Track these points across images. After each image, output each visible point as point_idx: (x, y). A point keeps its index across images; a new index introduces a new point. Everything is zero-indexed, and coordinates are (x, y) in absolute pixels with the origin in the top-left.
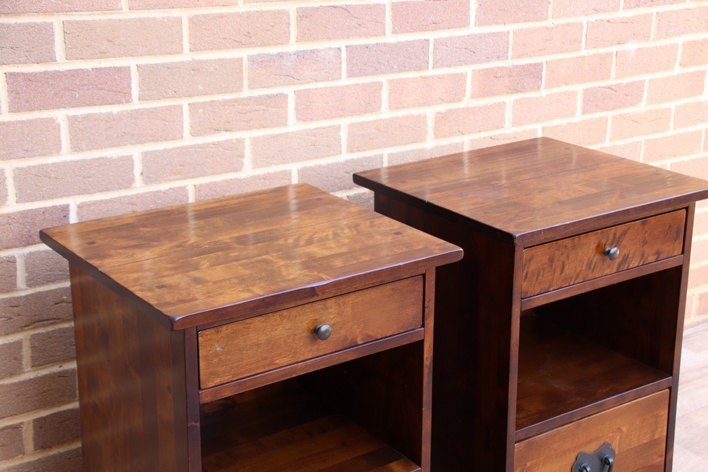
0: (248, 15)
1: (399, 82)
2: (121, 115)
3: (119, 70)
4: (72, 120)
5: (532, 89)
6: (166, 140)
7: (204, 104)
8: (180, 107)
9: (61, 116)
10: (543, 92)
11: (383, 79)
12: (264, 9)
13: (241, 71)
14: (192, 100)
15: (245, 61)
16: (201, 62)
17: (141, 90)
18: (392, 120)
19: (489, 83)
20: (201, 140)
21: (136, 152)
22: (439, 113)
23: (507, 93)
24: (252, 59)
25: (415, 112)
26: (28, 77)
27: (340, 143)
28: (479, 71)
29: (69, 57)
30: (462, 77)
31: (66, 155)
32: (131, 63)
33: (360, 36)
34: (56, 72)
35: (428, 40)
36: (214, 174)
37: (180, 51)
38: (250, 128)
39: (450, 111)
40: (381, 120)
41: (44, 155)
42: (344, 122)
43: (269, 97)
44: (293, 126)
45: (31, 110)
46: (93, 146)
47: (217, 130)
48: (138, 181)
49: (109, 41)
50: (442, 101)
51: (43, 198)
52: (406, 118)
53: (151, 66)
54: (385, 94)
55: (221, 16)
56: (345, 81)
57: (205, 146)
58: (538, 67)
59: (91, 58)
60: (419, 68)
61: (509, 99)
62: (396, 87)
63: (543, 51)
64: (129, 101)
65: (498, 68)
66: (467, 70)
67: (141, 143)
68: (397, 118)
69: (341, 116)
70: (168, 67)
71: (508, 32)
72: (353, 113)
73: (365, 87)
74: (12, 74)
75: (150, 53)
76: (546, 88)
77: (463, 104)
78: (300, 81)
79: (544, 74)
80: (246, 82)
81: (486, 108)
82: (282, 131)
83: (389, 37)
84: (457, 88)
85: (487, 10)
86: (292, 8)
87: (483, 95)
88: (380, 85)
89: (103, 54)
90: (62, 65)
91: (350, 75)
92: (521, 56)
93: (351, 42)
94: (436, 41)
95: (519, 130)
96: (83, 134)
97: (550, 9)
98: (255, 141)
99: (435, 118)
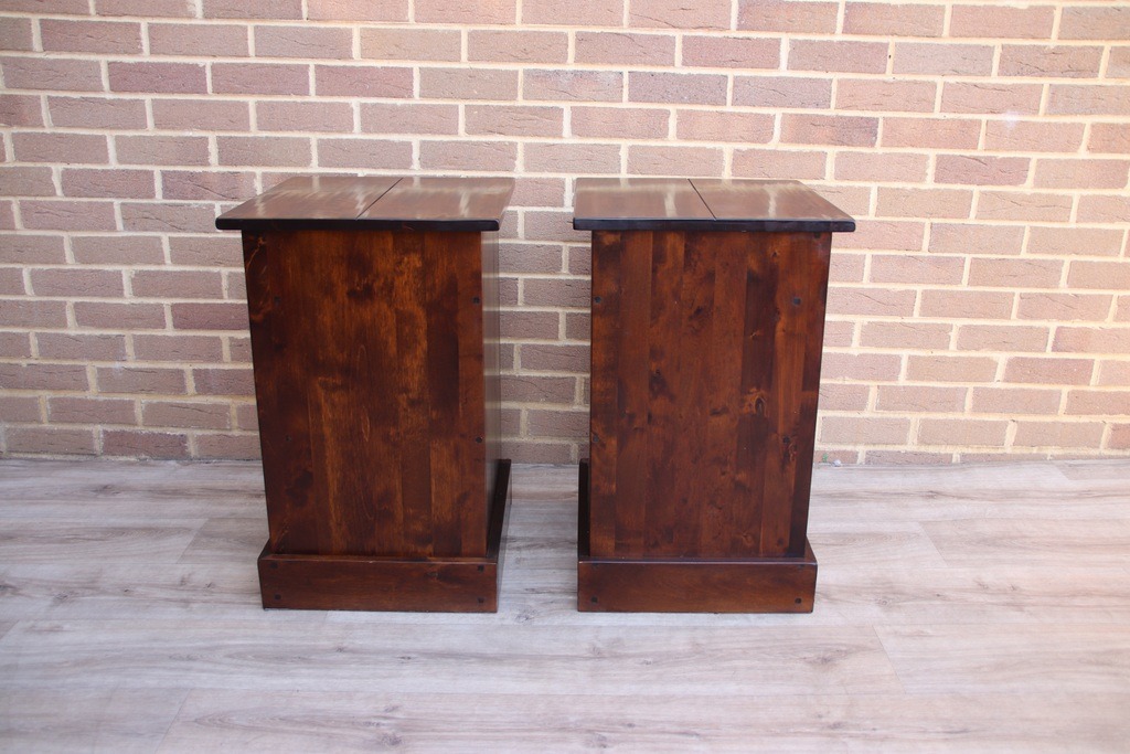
0: (525, 34)
1: (690, 113)
2: (403, 108)
3: (403, 70)
4: (364, 107)
5: (861, 144)
6: (442, 133)
7: (479, 108)
8: (457, 107)
9: (355, 102)
10: (879, 149)
11: (672, 108)
12: (542, 30)
13: (516, 83)
14: (468, 102)
15: (521, 76)
16: (477, 70)
17: (422, 88)
18: (679, 148)
19: (801, 130)
20: (475, 138)
21: (415, 140)
22: (738, 150)
23: (828, 143)
24: (527, 73)
25: (709, 145)
26: (330, 69)
27: (619, 162)
28: (791, 115)
29: (364, 56)
30: (770, 119)
31: (357, 134)
32: (415, 66)
33: (645, 64)
34: (353, 67)
35: (726, 77)
36: (485, 170)
37: (458, 60)
38: (523, 135)
39: (753, 151)
40: (667, 147)
41: (340, 132)
42: (625, 144)
43: (544, 109)
44: (568, 138)
45: (331, 94)
46: (380, 130)
47: (491, 132)
48: (416, 165)
49: (397, 46)
50: (742, 139)
51: (338, 166)
52: (698, 150)
53: (432, 69)
54: (672, 123)
55: (499, 33)
56: (626, 104)
57: (478, 144)
58: (872, 122)
59: (381, 58)
60: (715, 103)
61: (832, 151)
62: (684, 118)
63: (878, 106)
64: (411, 96)
65: (817, 116)
66: (777, 113)
67: (419, 133)
68: (686, 148)
69: (621, 137)
70: (447, 72)
71: (831, 80)
72: (635, 136)
73: (649, 112)
74: (319, 66)
75: (431, 59)
76: (883, 146)
77: (770, 146)
78: (577, 98)
79: (880, 130)
80: (520, 92)
81: (800, 154)
82: (557, 141)
83: (679, 69)
84: (761, 129)
85: (802, 54)
86: (571, 32)
87: (796, 140)
88: (667, 113)
89: (391, 56)
90: (357, 61)
91: (632, 99)
92: (848, 107)
93: (634, 69)
94: (736, 78)
95: (845, 184)
96: (372, 119)
97: (890, 63)
98: (528, 147)
99: (734, 154)
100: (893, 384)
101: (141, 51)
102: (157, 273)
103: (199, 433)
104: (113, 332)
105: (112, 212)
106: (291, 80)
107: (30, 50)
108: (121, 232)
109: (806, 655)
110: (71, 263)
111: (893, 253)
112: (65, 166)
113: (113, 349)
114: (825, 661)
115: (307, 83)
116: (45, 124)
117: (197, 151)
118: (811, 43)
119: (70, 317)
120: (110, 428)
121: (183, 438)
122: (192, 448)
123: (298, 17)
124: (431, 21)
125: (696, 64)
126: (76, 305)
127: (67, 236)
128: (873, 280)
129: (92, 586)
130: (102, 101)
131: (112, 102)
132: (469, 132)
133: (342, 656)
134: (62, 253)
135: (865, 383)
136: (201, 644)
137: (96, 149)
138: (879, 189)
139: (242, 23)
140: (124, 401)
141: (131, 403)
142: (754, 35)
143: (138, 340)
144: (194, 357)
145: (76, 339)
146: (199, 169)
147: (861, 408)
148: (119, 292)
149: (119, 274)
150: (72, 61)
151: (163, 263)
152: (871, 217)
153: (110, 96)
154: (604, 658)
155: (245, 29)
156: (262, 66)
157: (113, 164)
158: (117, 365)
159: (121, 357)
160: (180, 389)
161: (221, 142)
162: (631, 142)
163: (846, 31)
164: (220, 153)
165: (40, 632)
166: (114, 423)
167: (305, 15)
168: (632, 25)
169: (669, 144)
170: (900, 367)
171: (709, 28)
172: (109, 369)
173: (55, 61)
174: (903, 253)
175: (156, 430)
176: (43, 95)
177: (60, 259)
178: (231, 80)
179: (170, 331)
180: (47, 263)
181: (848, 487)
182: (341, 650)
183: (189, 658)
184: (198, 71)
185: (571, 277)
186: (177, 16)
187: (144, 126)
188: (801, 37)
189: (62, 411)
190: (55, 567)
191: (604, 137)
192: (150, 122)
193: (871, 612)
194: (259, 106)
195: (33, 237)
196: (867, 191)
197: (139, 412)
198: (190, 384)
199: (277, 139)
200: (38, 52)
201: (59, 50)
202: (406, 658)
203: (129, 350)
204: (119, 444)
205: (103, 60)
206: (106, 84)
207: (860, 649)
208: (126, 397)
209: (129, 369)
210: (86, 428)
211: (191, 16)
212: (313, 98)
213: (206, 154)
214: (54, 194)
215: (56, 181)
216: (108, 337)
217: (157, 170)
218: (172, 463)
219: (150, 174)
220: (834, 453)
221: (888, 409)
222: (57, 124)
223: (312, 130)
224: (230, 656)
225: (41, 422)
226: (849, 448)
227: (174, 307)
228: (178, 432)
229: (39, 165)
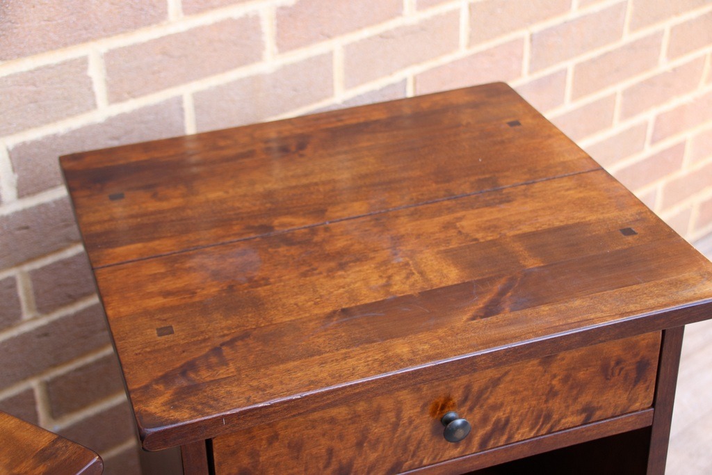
18: (192, 33)
27: (90, 89)
40: (170, 36)
42: (94, 52)
52: (220, 25)
68: (201, 28)
69: (85, 41)
72: (109, 32)
99: (278, 17)
162: (103, 46)
185: (44, 321)
196: (456, 14)
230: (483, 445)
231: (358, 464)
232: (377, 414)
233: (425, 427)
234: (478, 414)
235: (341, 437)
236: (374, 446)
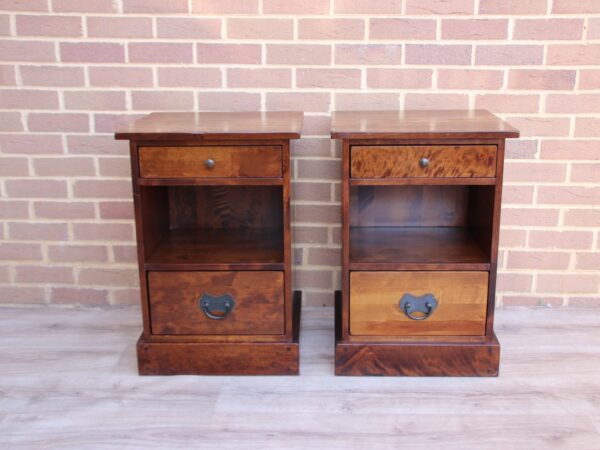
0: (336, 21)
1: (447, 71)
2: (256, 71)
3: (256, 46)
4: (229, 70)
5: (565, 89)
6: (281, 87)
7: (305, 70)
8: (290, 70)
9: (223, 67)
10: (576, 91)
11: (434, 68)
12: (348, 17)
13: (330, 53)
14: (298, 67)
15: (333, 49)
16: (305, 46)
17: (267, 58)
18: (440, 95)
19: (523, 80)
20: (303, 90)
21: (263, 92)
22: (479, 95)
23: (541, 89)
24: (338, 46)
25: (460, 92)
26: (207, 46)
28: (515, 70)
29: (229, 37)
30: (501, 74)
31: (224, 88)
32: (263, 43)
33: (416, 38)
34: (221, 44)
35: (471, 46)
37: (292, 38)
38: (335, 88)
39: (488, 96)
40: (431, 94)
41: (213, 87)
42: (402, 93)
43: (348, 70)
44: (365, 89)
45: (208, 62)
46: (240, 85)
47: (314, 86)
48: (263, 108)
49: (251, 30)
50: (482, 87)
51: (211, 109)
52: (452, 95)
53: (274, 45)
54: (435, 77)
55: (319, 20)
56: (403, 66)
57: (305, 94)
58: (573, 73)
59: (241, 38)
60: (464, 64)
61: (543, 94)
62: (443, 75)
63: (576, 62)
64: (260, 63)
65: (533, 70)
66: (506, 69)
67: (266, 87)
68: (444, 94)
69: (400, 88)
70: (284, 46)
71: (543, 46)
72: (410, 87)
73: (418, 71)
74: (200, 44)
75: (274, 38)
76: (580, 89)
77: (501, 92)
78: (370, 63)
79: (577, 79)
80: (333, 60)
81: (522, 97)
82: (357, 91)
83: (439, 42)
84: (495, 80)
85: (523, 30)
86: (367, 18)
87: (520, 86)
88: (431, 71)
89: (247, 37)
90: (225, 40)
91: (407, 62)
92: (555, 64)
93: (409, 42)
94: (478, 47)
95: (552, 116)
96: (235, 78)
97: (585, 32)
98: (338, 95)
99: (476, 98)
100: (587, 251)
101: (81, 35)
102: (90, 182)
103: (117, 288)
104: (59, 221)
105: (60, 142)
106: (181, 53)
107: (9, 35)
108: (67, 155)
109: (542, 434)
110: (32, 175)
111: (587, 162)
112: (30, 111)
113: (60, 232)
114: (556, 438)
115: (191, 55)
116: (18, 83)
117: (118, 101)
118: (529, 21)
119: (31, 211)
120: (56, 286)
121: (105, 292)
122: (111, 299)
123: (186, 11)
124: (274, 13)
125: (451, 37)
126: (36, 203)
127: (30, 158)
128: (573, 180)
129: (54, 390)
130: (56, 68)
131: (62, 69)
132: (299, 85)
133: (227, 435)
134: (27, 169)
135: (567, 251)
136: (133, 427)
137: (50, 100)
138: (577, 119)
139: (149, 16)
140: (65, 268)
141: (71, 269)
142: (490, 17)
143: (77, 228)
144: (114, 237)
145: (35, 226)
146: (119, 113)
147: (564, 267)
148: (65, 195)
149: (64, 182)
150: (37, 42)
151: (94, 175)
152: (571, 137)
153: (60, 65)
154: (403, 435)
155: (150, 20)
156: (162, 44)
157: (62, 110)
158: (62, 243)
159: (64, 237)
160: (104, 259)
161: (134, 94)
162: (406, 91)
163: (554, 11)
164: (134, 101)
165: (23, 421)
166: (58, 282)
167: (190, 10)
168: (407, 13)
169: (433, 92)
170: (592, 239)
171: (460, 13)
172: (56, 246)
173: (25, 42)
174: (593, 162)
175: (88, 287)
176: (17, 64)
177: (25, 173)
178: (141, 53)
179: (98, 220)
180: (17, 175)
181: (558, 322)
182: (226, 430)
183: (126, 437)
184: (119, 48)
186: (106, 12)
187: (82, 84)
188: (523, 17)
189: (24, 275)
190: (28, 379)
191: (388, 87)
192: (87, 81)
193: (586, 407)
194: (160, 70)
195: (7, 159)
196: (568, 120)
197: (76, 274)
198: (111, 255)
199: (171, 92)
200: (14, 36)
201: (28, 35)
202: (270, 435)
203: (71, 233)
204: (61, 296)
205: (57, 41)
206: (58, 56)
207: (580, 431)
208: (68, 265)
209: (70, 247)
210: (40, 286)
211: (115, 12)
212: (195, 65)
213: (124, 102)
214: (22, 130)
215: (24, 121)
216: (56, 225)
217: (91, 113)
218: (98, 309)
219: (86, 117)
220: (546, 299)
221: (583, 268)
222: (25, 83)
223: (195, 86)
224: (153, 435)
225: (9, 282)
226: (557, 295)
227: (101, 204)
228: (102, 288)
229: (13, 111)
230: (435, 175)
231: (394, 170)
232: (400, 153)
233: (415, 164)
234: (433, 162)
235: (389, 158)
236: (399, 165)
